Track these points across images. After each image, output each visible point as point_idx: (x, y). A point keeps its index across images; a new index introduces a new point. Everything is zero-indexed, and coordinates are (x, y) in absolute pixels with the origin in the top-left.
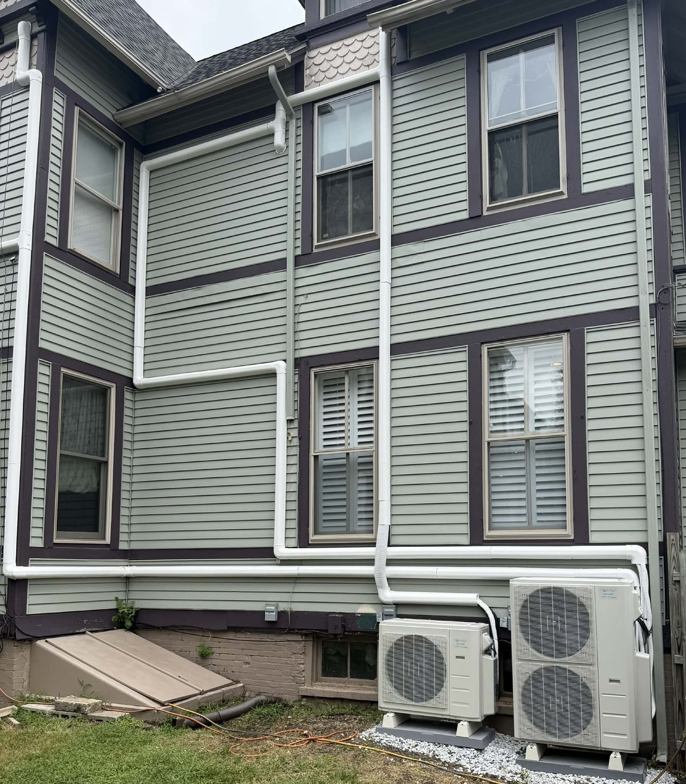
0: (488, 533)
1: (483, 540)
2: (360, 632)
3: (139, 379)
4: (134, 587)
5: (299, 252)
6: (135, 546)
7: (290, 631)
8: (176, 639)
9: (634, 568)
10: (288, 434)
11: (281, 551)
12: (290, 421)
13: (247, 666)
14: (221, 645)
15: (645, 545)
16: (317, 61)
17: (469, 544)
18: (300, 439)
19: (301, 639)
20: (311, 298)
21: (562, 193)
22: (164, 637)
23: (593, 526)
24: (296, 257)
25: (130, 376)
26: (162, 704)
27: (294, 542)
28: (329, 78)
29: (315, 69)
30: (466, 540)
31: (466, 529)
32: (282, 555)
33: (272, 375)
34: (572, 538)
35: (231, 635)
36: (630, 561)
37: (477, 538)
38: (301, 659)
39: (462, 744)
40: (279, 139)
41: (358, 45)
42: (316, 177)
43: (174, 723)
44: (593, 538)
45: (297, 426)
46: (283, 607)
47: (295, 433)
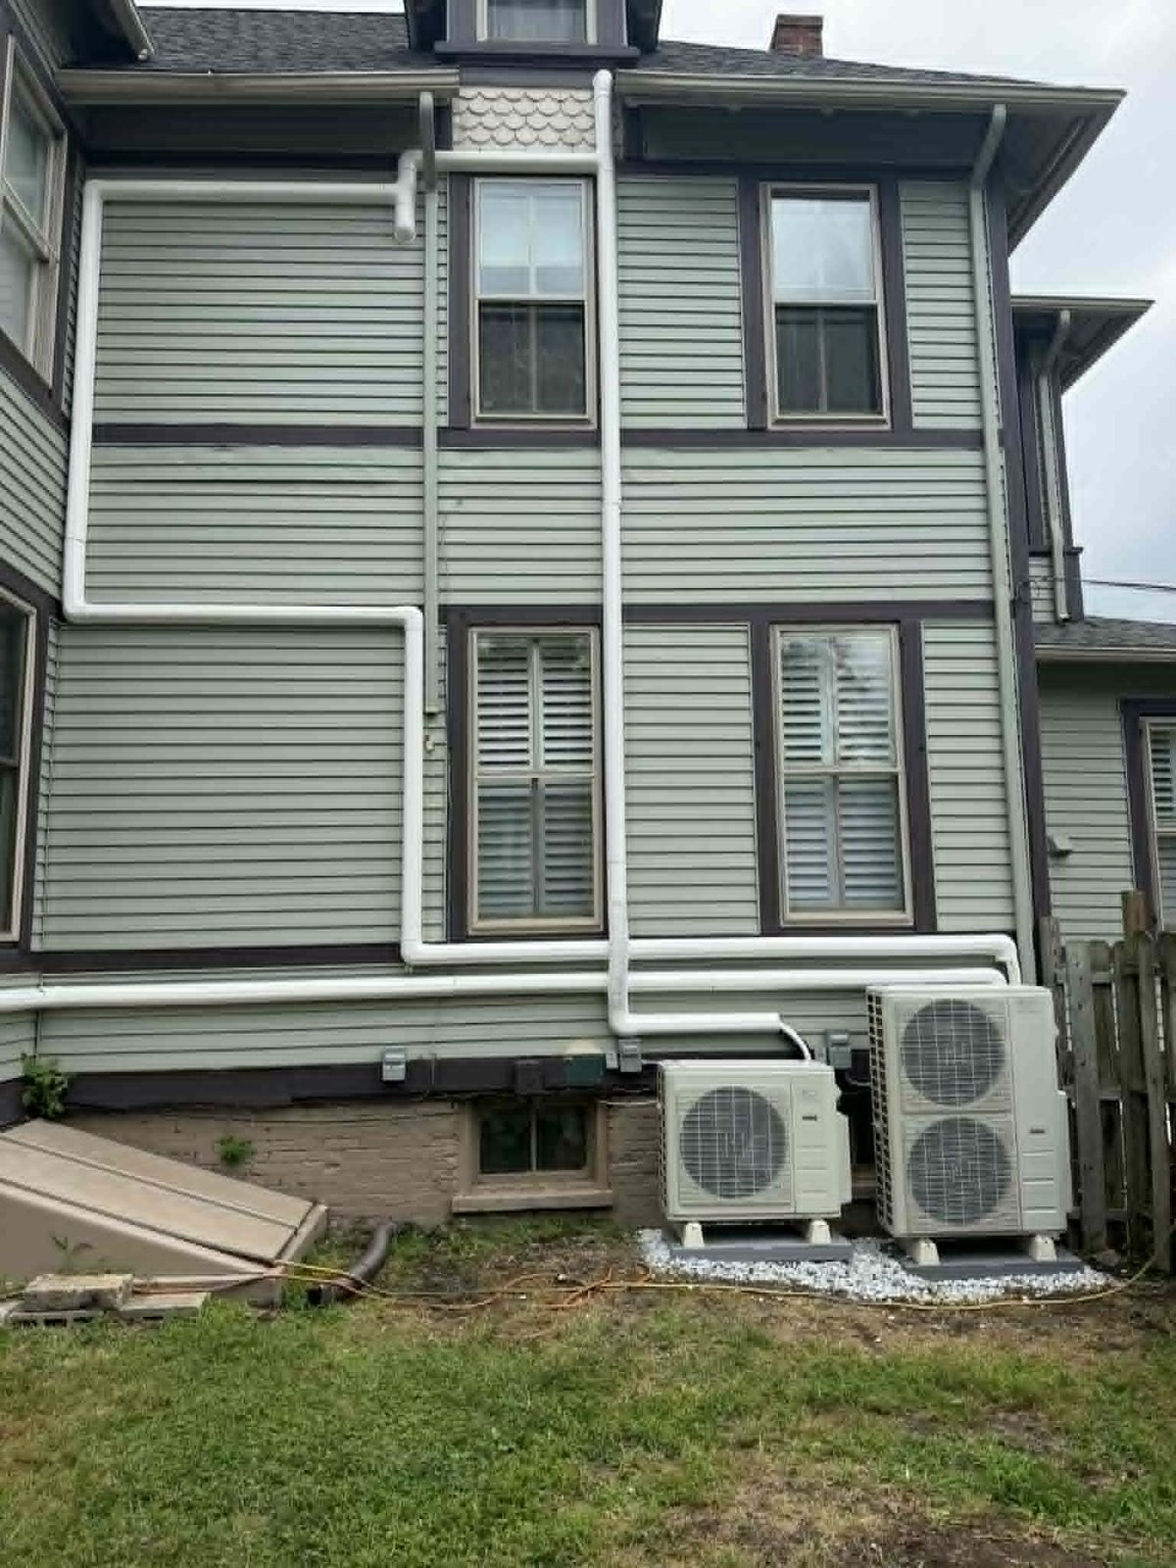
0: (789, 916)
1: (780, 928)
2: (571, 1087)
3: (76, 603)
4: (54, 1028)
5: (444, 421)
6: (54, 944)
7: (434, 1096)
8: (162, 1129)
9: (1002, 967)
10: (427, 738)
11: (416, 948)
12: (429, 716)
13: (333, 1170)
14: (272, 1135)
15: (1013, 935)
16: (476, 106)
17: (758, 932)
18: (450, 749)
19: (452, 1111)
20: (469, 505)
21: (884, 422)
22: (133, 1127)
23: (941, 906)
24: (441, 430)
25: (56, 596)
26: (269, 1264)
27: (438, 933)
28: (498, 143)
29: (473, 121)
30: (753, 927)
31: (753, 910)
32: (418, 957)
33: (397, 629)
34: (911, 924)
35: (296, 1115)
36: (994, 957)
37: (771, 925)
38: (450, 1146)
39: (821, 1256)
40: (405, 217)
41: (553, 107)
42: (477, 302)
43: (315, 1297)
44: (942, 923)
45: (444, 724)
46: (415, 1053)
47: (440, 736)
